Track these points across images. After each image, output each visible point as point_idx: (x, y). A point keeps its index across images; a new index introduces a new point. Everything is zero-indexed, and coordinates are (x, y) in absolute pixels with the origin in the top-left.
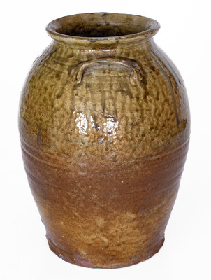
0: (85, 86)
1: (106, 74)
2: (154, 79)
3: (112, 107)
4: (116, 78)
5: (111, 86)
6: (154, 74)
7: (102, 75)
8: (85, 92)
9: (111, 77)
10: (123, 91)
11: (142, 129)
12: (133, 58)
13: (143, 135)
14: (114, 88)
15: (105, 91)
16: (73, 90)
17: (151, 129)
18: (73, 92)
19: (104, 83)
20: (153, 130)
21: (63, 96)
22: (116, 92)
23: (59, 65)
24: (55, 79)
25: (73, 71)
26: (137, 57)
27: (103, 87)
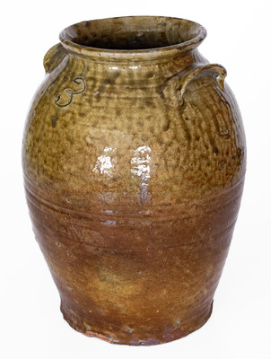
0: (190, 105)
1: (201, 86)
5: (212, 97)
7: (198, 87)
9: (206, 87)
15: (211, 106)
18: (181, 118)
19: (205, 96)
21: (172, 126)
23: (140, 91)
24: (148, 109)
25: (165, 92)
27: (207, 101)
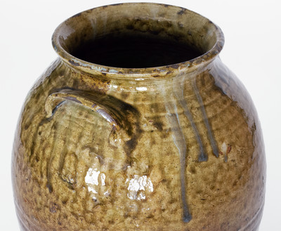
0: (52, 124)
1: (82, 117)
2: (153, 142)
3: (72, 169)
4: (91, 127)
5: (81, 136)
6: (157, 135)
7: (76, 116)
8: (49, 133)
9: (86, 123)
10: (92, 150)
11: (110, 212)
12: (131, 103)
13: (112, 222)
14: (84, 141)
15: (69, 142)
16: (40, 125)
17: (126, 216)
18: (38, 128)
19: (74, 129)
20: (129, 219)
22: (83, 148)
24: (34, 100)
26: (139, 103)
27: (70, 135)
